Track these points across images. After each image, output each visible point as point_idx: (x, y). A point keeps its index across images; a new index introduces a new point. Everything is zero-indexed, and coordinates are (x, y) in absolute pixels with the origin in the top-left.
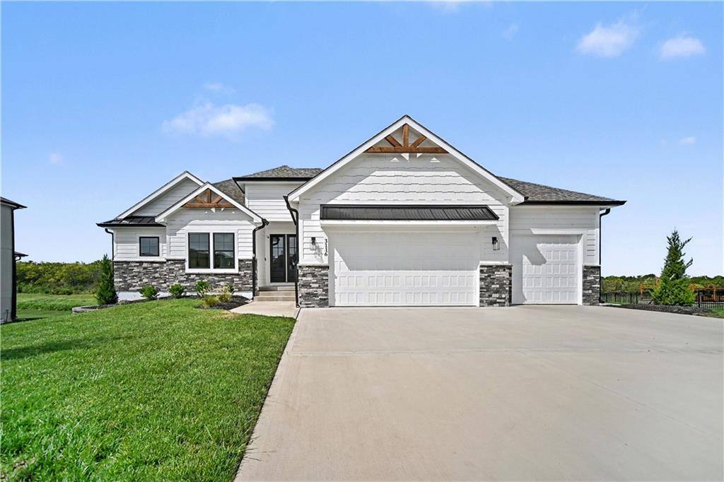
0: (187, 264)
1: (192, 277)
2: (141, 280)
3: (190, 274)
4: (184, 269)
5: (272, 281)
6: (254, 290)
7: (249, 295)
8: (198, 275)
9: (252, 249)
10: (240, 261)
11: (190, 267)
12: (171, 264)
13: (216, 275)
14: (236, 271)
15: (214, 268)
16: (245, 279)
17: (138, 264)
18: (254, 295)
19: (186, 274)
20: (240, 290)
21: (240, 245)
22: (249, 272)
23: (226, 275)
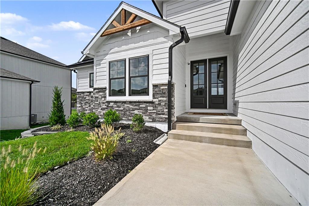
0: (107, 92)
1: (112, 104)
2: (90, 106)
3: (109, 102)
4: (105, 97)
5: (192, 107)
6: (169, 121)
7: (164, 127)
8: (115, 102)
9: (167, 71)
10: (155, 86)
11: (110, 95)
12: (97, 92)
13: (131, 102)
14: (149, 98)
15: (130, 95)
16: (159, 108)
17: (88, 94)
18: (169, 129)
19: (107, 102)
20: (154, 121)
21: (155, 67)
22: (165, 99)
23: (140, 102)
